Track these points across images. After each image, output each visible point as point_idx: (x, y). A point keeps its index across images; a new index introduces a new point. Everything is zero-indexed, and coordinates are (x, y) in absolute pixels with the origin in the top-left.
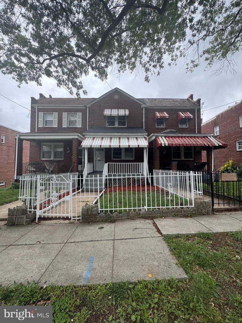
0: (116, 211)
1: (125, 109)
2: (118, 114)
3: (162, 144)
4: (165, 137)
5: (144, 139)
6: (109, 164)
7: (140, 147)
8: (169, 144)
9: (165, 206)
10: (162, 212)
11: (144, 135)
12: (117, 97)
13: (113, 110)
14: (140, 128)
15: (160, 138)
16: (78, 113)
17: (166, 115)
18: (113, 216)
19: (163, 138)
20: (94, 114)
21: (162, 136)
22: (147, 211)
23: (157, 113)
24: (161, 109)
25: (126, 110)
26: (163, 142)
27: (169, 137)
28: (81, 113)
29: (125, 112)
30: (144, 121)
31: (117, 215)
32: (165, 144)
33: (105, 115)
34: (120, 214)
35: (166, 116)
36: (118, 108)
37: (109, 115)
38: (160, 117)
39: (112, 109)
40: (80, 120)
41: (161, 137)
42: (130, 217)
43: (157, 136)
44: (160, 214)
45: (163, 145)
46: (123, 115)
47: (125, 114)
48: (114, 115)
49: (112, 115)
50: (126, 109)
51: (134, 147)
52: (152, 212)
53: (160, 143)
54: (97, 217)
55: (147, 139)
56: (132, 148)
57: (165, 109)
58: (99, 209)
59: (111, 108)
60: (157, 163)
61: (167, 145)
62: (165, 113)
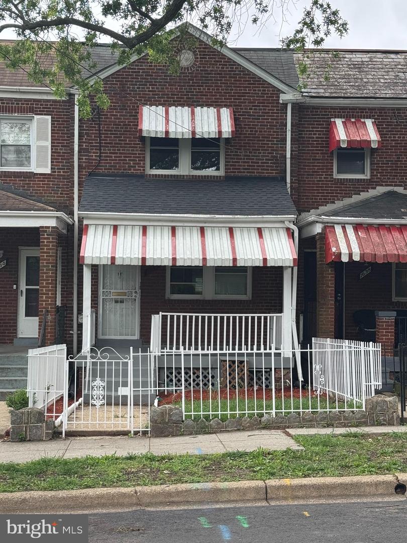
0: (217, 416)
1: (218, 105)
2: (194, 133)
3: (340, 254)
4: (357, 227)
5: (284, 236)
6: (164, 318)
7: (268, 265)
8: (362, 256)
9: (308, 409)
10: (303, 419)
11: (283, 222)
12: (187, 60)
13: (172, 109)
14: (274, 179)
15: (338, 230)
16: (36, 117)
17: (372, 134)
18: (211, 425)
19: (350, 231)
20: (99, 125)
21: (347, 224)
22: (274, 417)
23: (339, 122)
24: (354, 109)
25: (221, 110)
26: (344, 250)
27: (368, 228)
28: (49, 117)
29: (220, 125)
30: (288, 155)
31: (219, 424)
32: (351, 255)
33: (144, 134)
34: (223, 422)
35: (370, 142)
36: (192, 101)
37: (159, 136)
38: (349, 142)
39: (170, 105)
40: (47, 147)
41: (344, 228)
42: (242, 428)
43: (328, 223)
44: (298, 422)
45: (345, 259)
46: (212, 136)
47: (220, 132)
48: (180, 137)
49: (172, 136)
50: (222, 106)
51: (249, 264)
52: (283, 418)
53: (334, 249)
54: (181, 427)
55: (293, 234)
56: (244, 269)
57: (370, 109)
58: (184, 414)
59: (168, 101)
60: (327, 314)
61: (357, 258)
62: (369, 123)
